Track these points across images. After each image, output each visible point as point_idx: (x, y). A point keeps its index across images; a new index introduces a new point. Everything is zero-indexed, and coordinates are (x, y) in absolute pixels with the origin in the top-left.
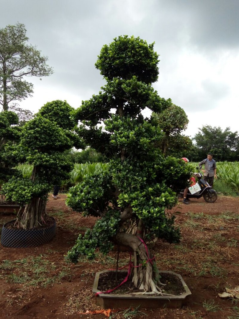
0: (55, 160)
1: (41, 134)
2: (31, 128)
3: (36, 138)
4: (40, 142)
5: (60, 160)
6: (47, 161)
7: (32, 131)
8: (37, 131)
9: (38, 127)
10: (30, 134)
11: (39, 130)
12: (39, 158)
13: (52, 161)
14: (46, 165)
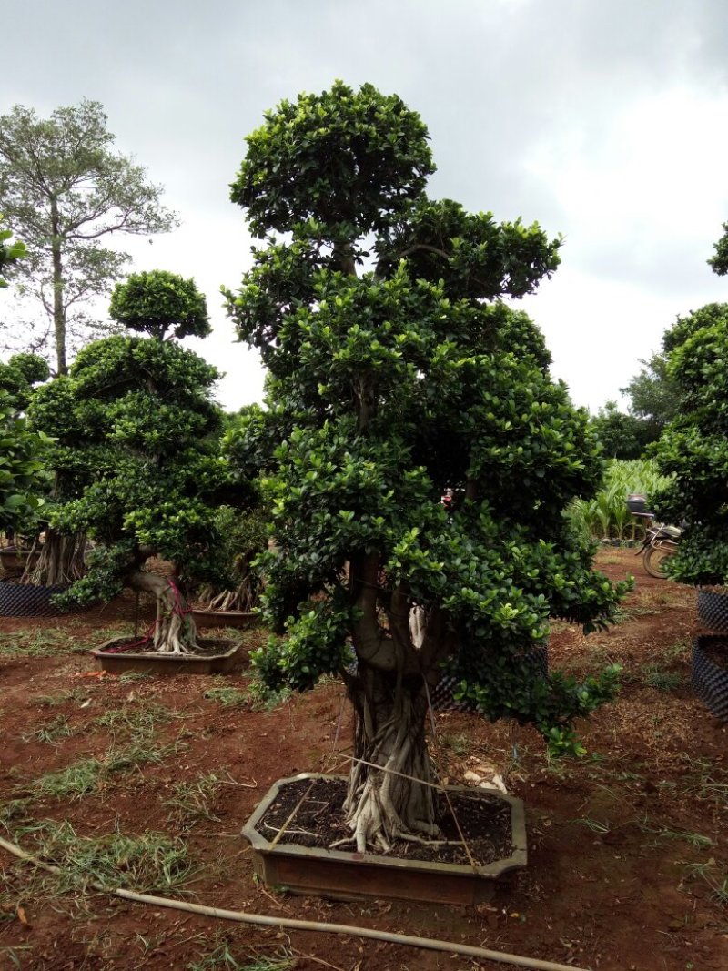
0: (84, 459)
1: (59, 412)
2: (43, 401)
3: (51, 419)
4: (58, 426)
5: (95, 459)
6: (68, 462)
7: (43, 407)
8: (54, 407)
9: (55, 399)
10: (41, 411)
11: (57, 403)
12: (54, 457)
13: (78, 462)
14: (65, 468)
